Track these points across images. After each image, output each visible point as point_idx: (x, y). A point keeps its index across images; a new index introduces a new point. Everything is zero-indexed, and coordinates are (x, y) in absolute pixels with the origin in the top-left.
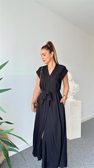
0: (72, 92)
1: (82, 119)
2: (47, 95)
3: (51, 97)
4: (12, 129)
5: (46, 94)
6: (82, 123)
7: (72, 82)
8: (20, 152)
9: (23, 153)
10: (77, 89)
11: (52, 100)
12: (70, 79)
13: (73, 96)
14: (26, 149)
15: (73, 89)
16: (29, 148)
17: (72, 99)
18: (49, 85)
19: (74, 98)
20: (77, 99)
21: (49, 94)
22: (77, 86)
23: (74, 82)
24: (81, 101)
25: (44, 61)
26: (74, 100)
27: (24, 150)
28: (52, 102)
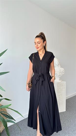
0: (58, 75)
1: (66, 96)
2: (40, 76)
3: (43, 78)
4: (10, 105)
5: (38, 76)
6: (66, 100)
7: (59, 67)
8: (17, 123)
9: (19, 124)
10: (63, 72)
11: (44, 80)
12: (57, 64)
13: (60, 78)
14: (22, 121)
15: (60, 72)
16: (24, 120)
17: (59, 80)
18: (40, 68)
19: (60, 80)
20: (63, 81)
21: (41, 76)
22: (62, 69)
23: (60, 67)
24: (65, 82)
25: (38, 48)
26: (61, 81)
27: (20, 122)
28: (44, 82)
